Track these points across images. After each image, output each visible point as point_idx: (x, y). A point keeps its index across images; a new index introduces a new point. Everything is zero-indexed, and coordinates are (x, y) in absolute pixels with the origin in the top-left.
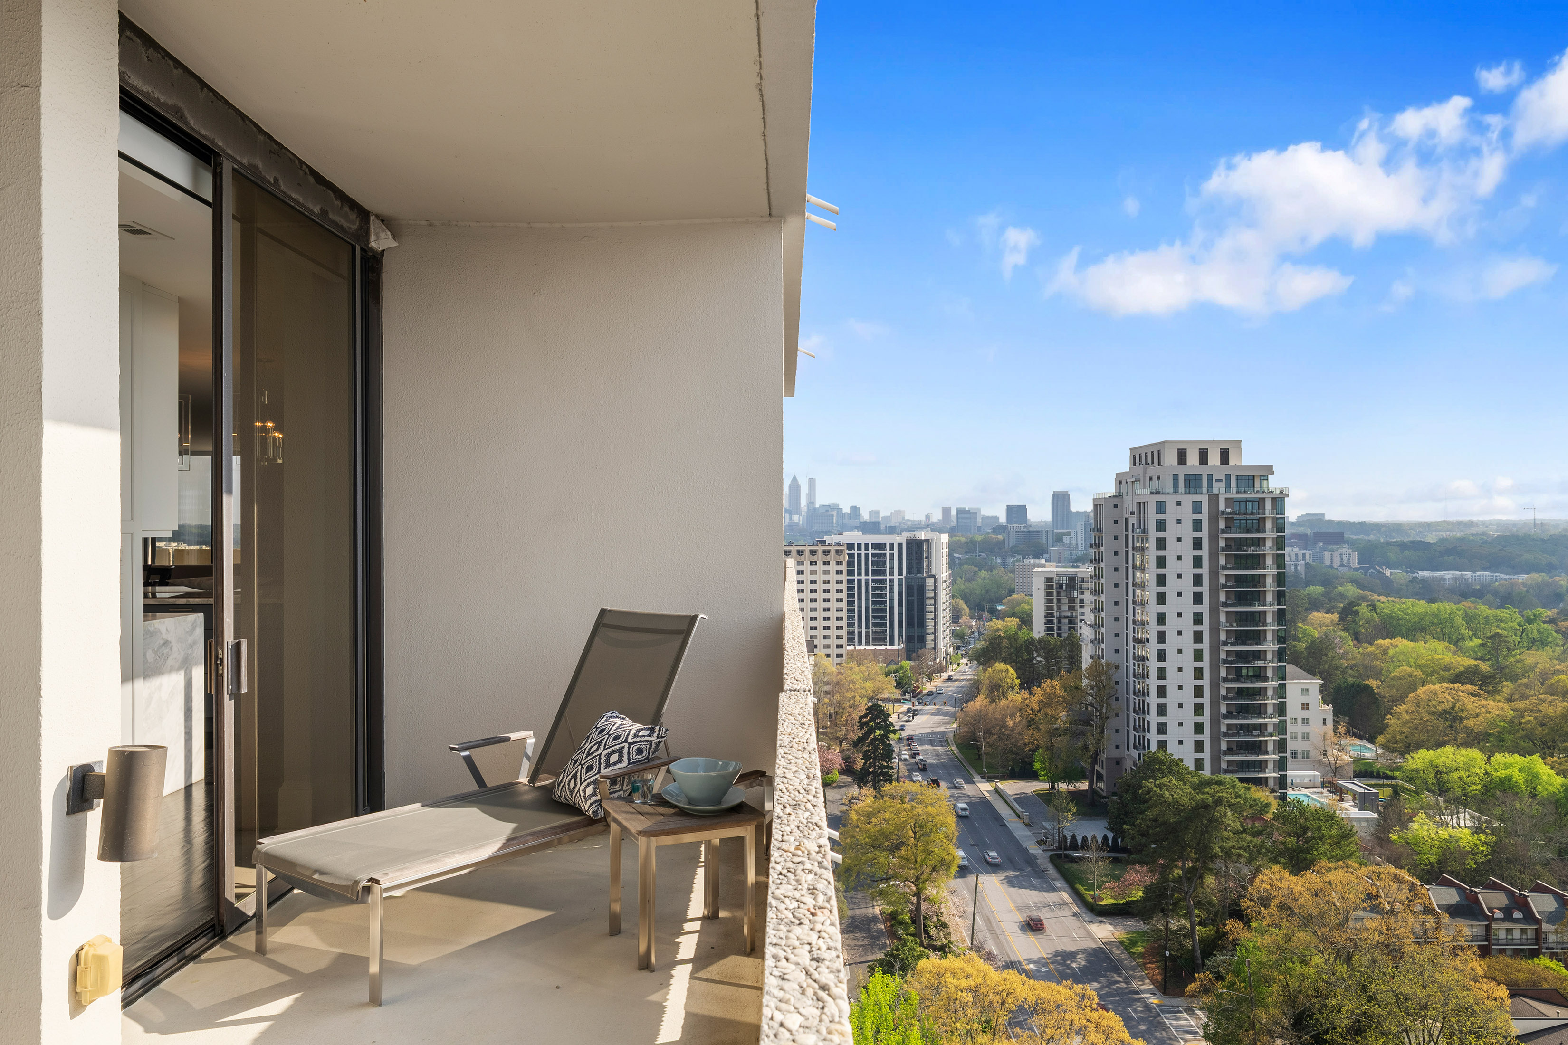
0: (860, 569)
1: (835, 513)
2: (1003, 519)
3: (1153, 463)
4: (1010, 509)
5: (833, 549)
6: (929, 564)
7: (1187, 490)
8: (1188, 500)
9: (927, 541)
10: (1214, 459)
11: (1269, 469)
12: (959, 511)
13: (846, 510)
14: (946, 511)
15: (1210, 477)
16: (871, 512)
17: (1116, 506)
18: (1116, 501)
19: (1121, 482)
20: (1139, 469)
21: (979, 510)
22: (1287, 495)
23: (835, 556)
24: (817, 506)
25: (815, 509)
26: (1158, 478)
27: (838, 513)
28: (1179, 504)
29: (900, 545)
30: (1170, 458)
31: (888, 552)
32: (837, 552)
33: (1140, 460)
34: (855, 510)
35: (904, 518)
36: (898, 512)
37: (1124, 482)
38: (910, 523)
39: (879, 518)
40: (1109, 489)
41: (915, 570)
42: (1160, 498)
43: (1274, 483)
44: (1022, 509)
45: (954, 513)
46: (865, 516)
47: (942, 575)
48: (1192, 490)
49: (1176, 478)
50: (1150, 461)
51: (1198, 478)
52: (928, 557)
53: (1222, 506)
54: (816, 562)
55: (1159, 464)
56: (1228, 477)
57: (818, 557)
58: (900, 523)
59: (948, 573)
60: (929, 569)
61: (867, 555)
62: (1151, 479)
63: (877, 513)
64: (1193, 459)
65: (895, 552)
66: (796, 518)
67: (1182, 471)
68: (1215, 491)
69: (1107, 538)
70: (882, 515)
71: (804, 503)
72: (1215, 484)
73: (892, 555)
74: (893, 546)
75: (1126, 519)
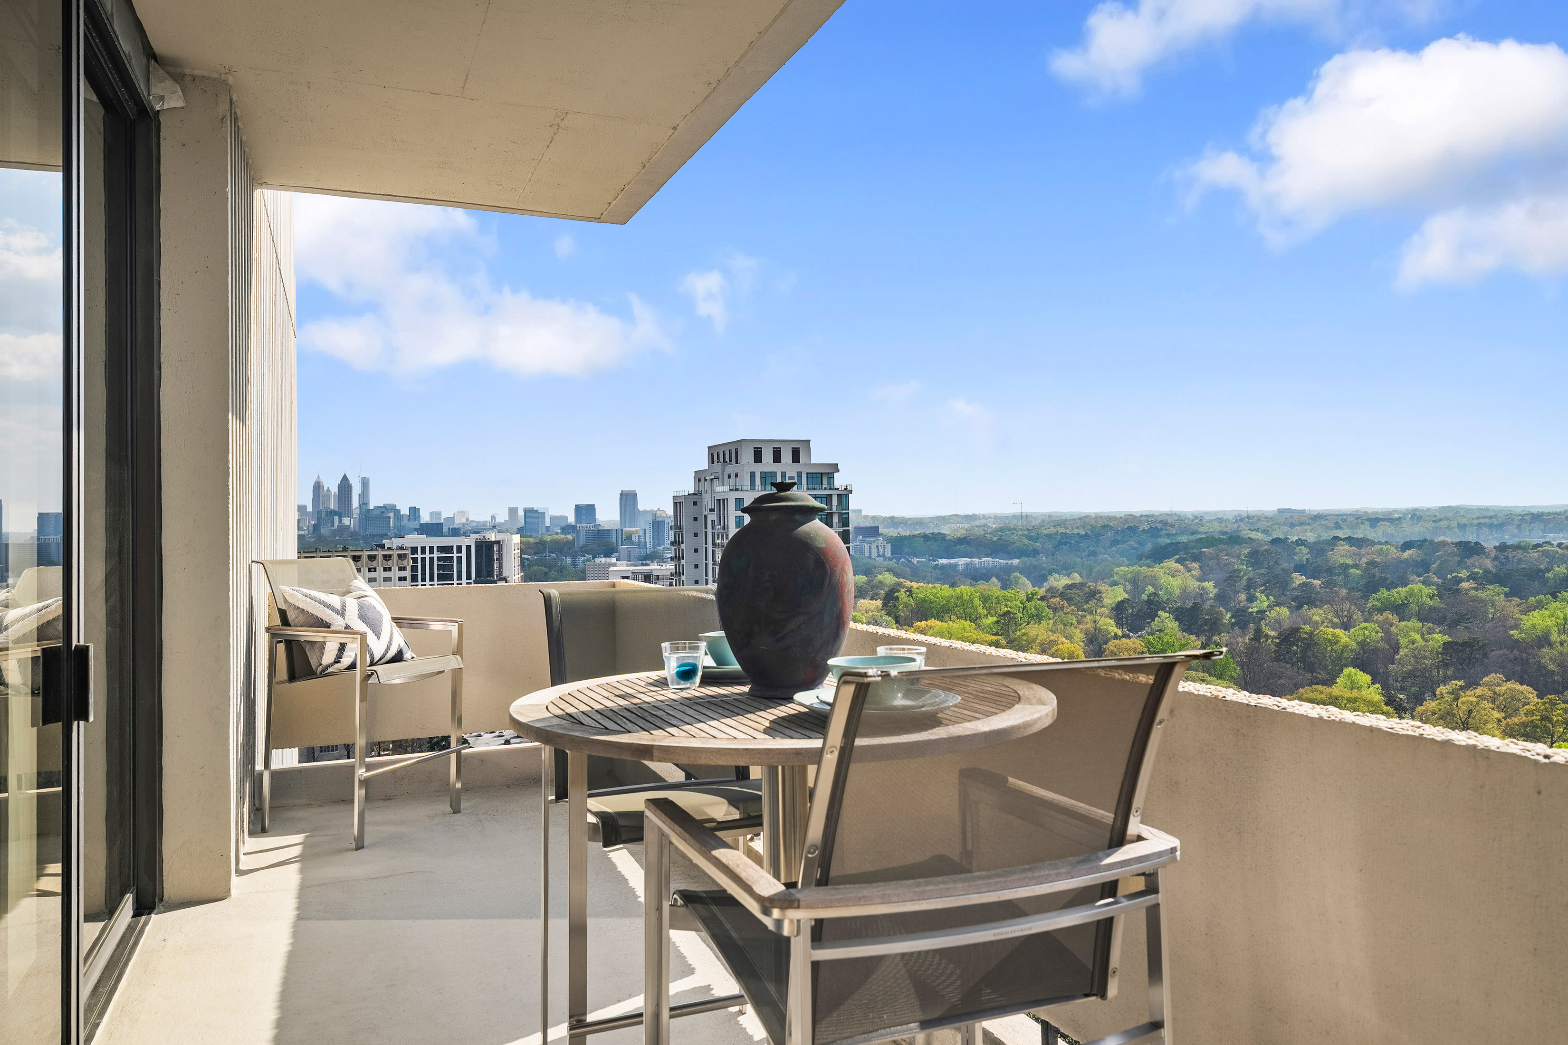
0: (423, 574)
1: (392, 515)
2: (571, 519)
3: (730, 461)
4: (578, 509)
5: (395, 553)
6: (500, 567)
7: (763, 488)
9: (498, 542)
10: (786, 457)
11: (835, 467)
12: (527, 511)
13: (405, 511)
14: (513, 511)
15: (784, 475)
16: (432, 514)
17: (695, 503)
18: (695, 498)
19: (699, 480)
20: (718, 467)
21: (547, 509)
22: (851, 492)
23: (397, 562)
24: (371, 507)
25: (369, 510)
26: (737, 475)
27: (395, 515)
29: (469, 548)
30: (747, 456)
31: (455, 555)
33: (718, 458)
34: (414, 512)
35: (468, 519)
36: (462, 513)
37: (703, 480)
38: (474, 524)
39: (440, 518)
40: (688, 487)
41: (484, 573)
42: (739, 495)
44: (591, 509)
45: (521, 513)
47: (514, 578)
49: (753, 475)
50: (727, 459)
51: (773, 475)
52: (500, 559)
54: (375, 569)
55: (737, 463)
56: (799, 474)
57: (378, 563)
58: (464, 524)
59: (519, 576)
60: (500, 572)
61: (432, 559)
62: (729, 477)
64: (767, 456)
65: (464, 555)
66: (346, 521)
67: (758, 469)
69: (687, 536)
70: (444, 515)
71: (355, 503)
73: (459, 559)
74: (459, 549)
75: (705, 516)
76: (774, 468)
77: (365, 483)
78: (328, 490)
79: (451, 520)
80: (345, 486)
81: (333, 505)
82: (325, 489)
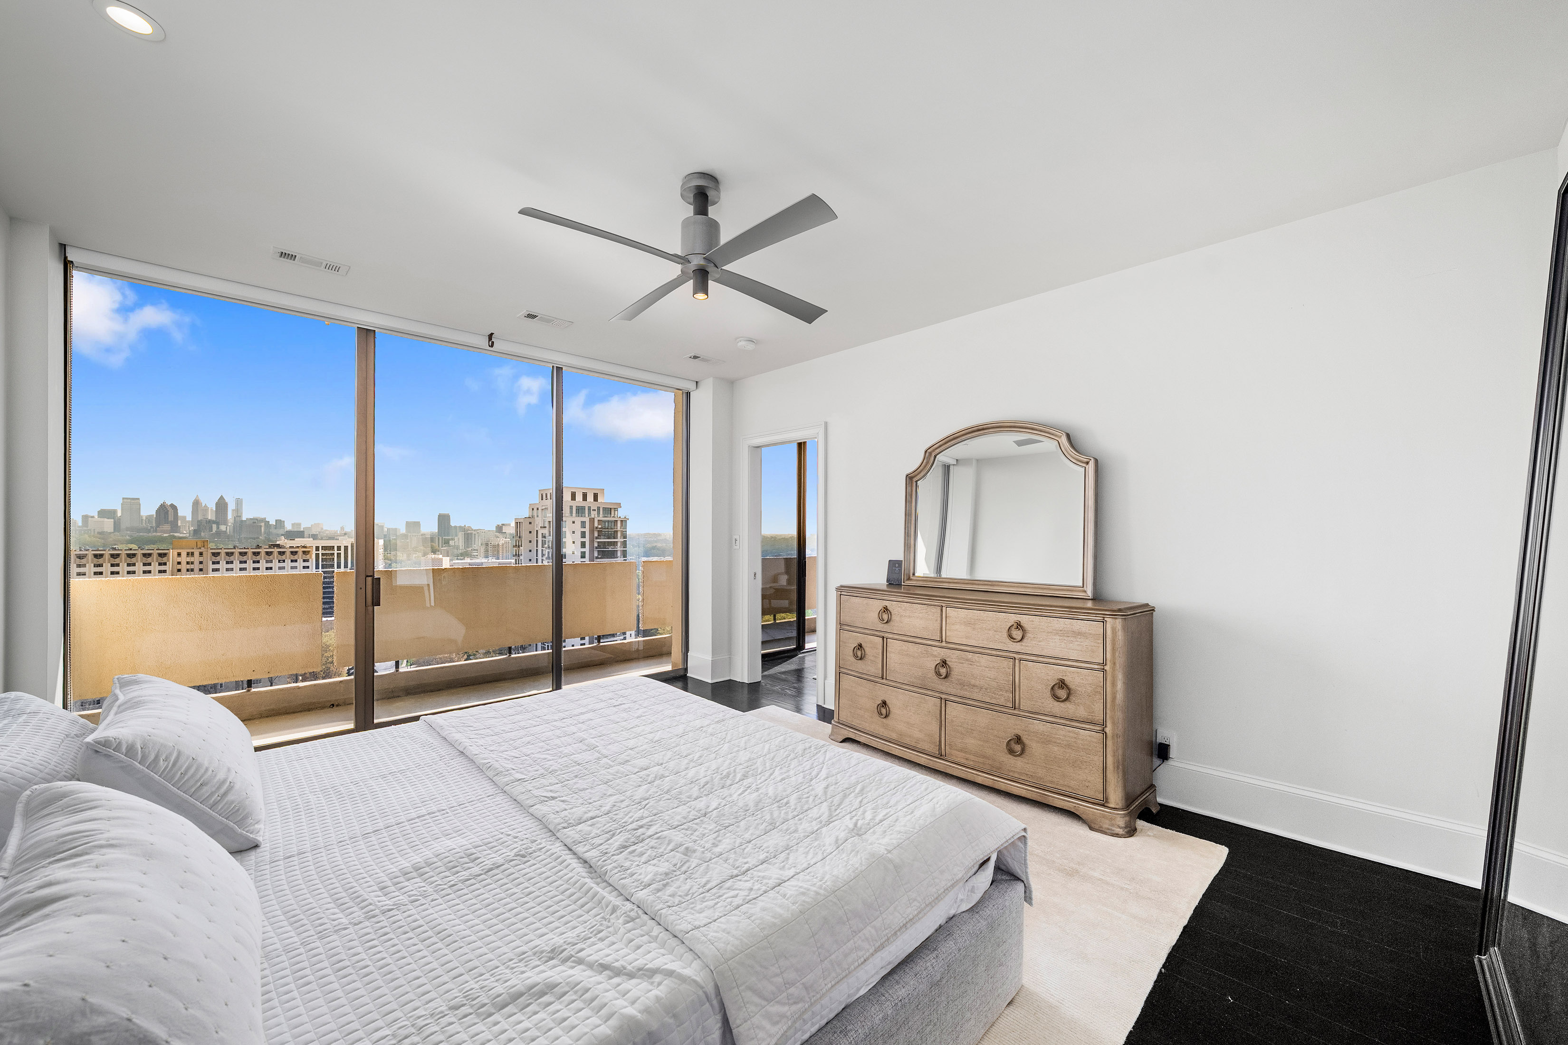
1: (263, 524)
2: (403, 531)
4: (408, 524)
7: (577, 515)
8: (579, 520)
10: (590, 498)
11: (619, 505)
13: (273, 522)
15: (589, 508)
16: (293, 525)
17: (530, 523)
18: (530, 520)
19: (533, 509)
20: (547, 502)
22: (628, 519)
24: (244, 519)
25: (242, 521)
28: (574, 522)
30: (567, 497)
32: (304, 552)
34: (280, 523)
35: (322, 529)
36: (317, 525)
37: (535, 509)
38: (327, 532)
39: (300, 528)
40: (526, 513)
43: (621, 513)
44: (417, 524)
46: (288, 527)
48: (580, 515)
49: (571, 507)
51: (583, 508)
53: (596, 524)
56: (599, 508)
57: (286, 557)
58: (319, 532)
63: (299, 525)
64: (579, 497)
66: (223, 528)
67: (574, 504)
68: (593, 516)
69: (525, 542)
70: (304, 525)
71: (230, 516)
72: (592, 512)
75: (537, 531)
76: (584, 504)
77: (239, 502)
78: (206, 506)
80: (221, 505)
81: (211, 516)
82: (203, 505)
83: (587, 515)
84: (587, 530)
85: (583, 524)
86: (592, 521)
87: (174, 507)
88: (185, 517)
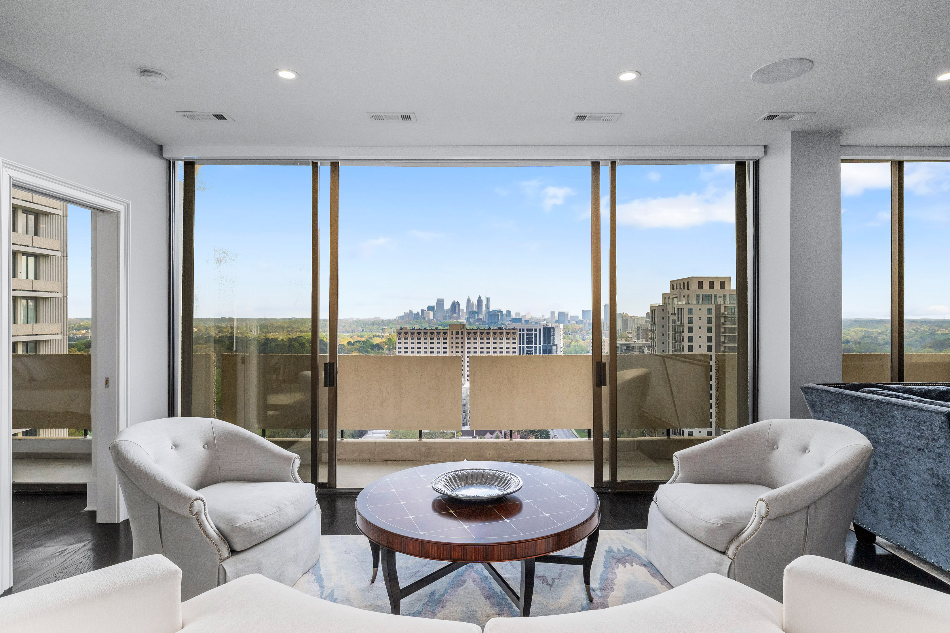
0: (520, 341)
1: (499, 314)
2: (580, 318)
3: (684, 288)
4: (584, 312)
5: (509, 331)
6: (554, 339)
7: (704, 302)
8: (705, 307)
9: (553, 328)
10: (717, 286)
12: (560, 314)
13: (505, 312)
14: (553, 313)
15: (716, 296)
16: (516, 314)
17: (663, 310)
18: (663, 308)
19: (665, 298)
20: (676, 292)
21: (568, 312)
23: (512, 335)
24: (491, 310)
26: (688, 296)
27: (501, 314)
28: (700, 309)
29: (540, 330)
30: (694, 286)
31: (535, 333)
32: (513, 333)
33: (677, 287)
34: (509, 312)
35: (532, 316)
37: (667, 298)
40: (659, 302)
41: (547, 342)
42: (690, 306)
45: (556, 315)
46: (513, 315)
47: (560, 345)
48: (707, 302)
49: (698, 296)
50: (682, 287)
51: (709, 296)
52: (554, 335)
53: (722, 311)
54: (502, 338)
55: (688, 289)
56: (725, 296)
57: (504, 335)
58: (530, 319)
59: (562, 344)
60: (554, 342)
61: (523, 334)
62: (684, 296)
63: (519, 314)
64: (706, 286)
65: (538, 333)
66: (480, 316)
67: (701, 292)
68: (719, 303)
69: (658, 327)
70: (521, 315)
71: (484, 308)
72: (718, 299)
73: (536, 335)
74: (536, 330)
75: (669, 317)
76: (711, 292)
77: (488, 299)
78: (473, 303)
79: (525, 316)
80: (480, 301)
81: (475, 309)
82: (472, 302)
83: (713, 302)
84: (713, 316)
85: (709, 311)
86: (718, 307)
87: (458, 303)
88: (463, 310)
